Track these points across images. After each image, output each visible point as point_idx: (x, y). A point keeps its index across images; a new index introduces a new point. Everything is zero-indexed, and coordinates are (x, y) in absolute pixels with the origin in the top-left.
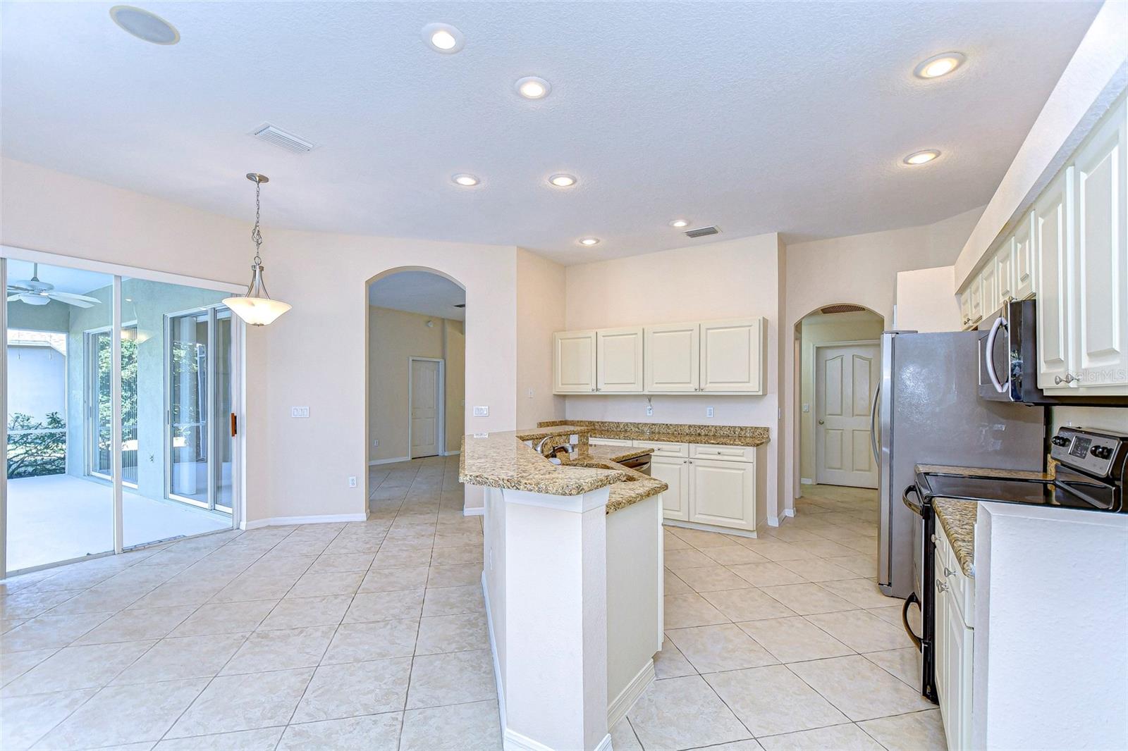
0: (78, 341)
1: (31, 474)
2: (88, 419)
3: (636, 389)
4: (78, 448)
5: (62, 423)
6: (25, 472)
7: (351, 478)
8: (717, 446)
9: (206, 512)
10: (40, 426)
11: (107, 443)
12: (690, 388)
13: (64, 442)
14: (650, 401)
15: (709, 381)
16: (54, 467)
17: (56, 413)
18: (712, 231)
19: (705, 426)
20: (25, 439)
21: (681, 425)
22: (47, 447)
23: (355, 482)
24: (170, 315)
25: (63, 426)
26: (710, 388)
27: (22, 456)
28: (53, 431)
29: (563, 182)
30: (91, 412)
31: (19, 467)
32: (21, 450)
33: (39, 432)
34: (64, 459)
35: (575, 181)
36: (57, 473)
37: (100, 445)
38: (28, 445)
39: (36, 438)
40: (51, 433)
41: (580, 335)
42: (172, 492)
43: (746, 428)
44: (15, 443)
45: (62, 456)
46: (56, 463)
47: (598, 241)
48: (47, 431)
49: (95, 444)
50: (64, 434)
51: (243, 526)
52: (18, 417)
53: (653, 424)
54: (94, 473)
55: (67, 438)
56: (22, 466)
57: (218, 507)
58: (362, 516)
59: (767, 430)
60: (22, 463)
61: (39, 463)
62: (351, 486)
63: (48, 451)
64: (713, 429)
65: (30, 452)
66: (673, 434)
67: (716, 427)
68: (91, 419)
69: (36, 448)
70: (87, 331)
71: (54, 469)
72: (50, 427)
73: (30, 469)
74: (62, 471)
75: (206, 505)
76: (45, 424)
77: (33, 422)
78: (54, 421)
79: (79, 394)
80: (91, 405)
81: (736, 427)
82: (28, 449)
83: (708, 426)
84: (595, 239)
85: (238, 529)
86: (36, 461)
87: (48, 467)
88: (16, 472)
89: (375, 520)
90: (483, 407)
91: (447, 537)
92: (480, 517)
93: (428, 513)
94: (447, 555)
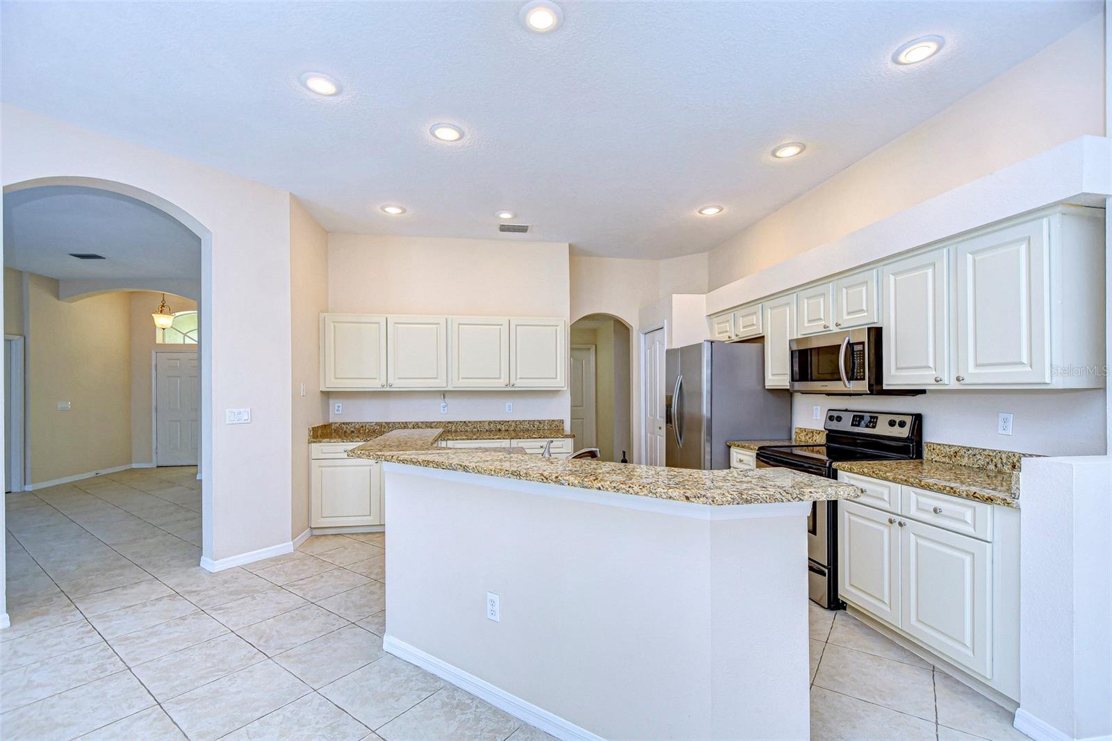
3: (440, 384)
8: (539, 439)
12: (500, 384)
14: (444, 398)
15: (518, 377)
18: (523, 229)
19: (506, 422)
21: (480, 422)
26: (521, 384)
29: (447, 134)
35: (462, 136)
41: (363, 320)
43: (544, 421)
47: (404, 211)
53: (449, 422)
59: (562, 422)
64: (513, 424)
66: (472, 431)
67: (516, 421)
81: (535, 421)
83: (508, 422)
84: (401, 208)
89: (35, 620)
90: (242, 410)
91: (231, 608)
92: (243, 568)
93: (136, 583)
94: (274, 633)
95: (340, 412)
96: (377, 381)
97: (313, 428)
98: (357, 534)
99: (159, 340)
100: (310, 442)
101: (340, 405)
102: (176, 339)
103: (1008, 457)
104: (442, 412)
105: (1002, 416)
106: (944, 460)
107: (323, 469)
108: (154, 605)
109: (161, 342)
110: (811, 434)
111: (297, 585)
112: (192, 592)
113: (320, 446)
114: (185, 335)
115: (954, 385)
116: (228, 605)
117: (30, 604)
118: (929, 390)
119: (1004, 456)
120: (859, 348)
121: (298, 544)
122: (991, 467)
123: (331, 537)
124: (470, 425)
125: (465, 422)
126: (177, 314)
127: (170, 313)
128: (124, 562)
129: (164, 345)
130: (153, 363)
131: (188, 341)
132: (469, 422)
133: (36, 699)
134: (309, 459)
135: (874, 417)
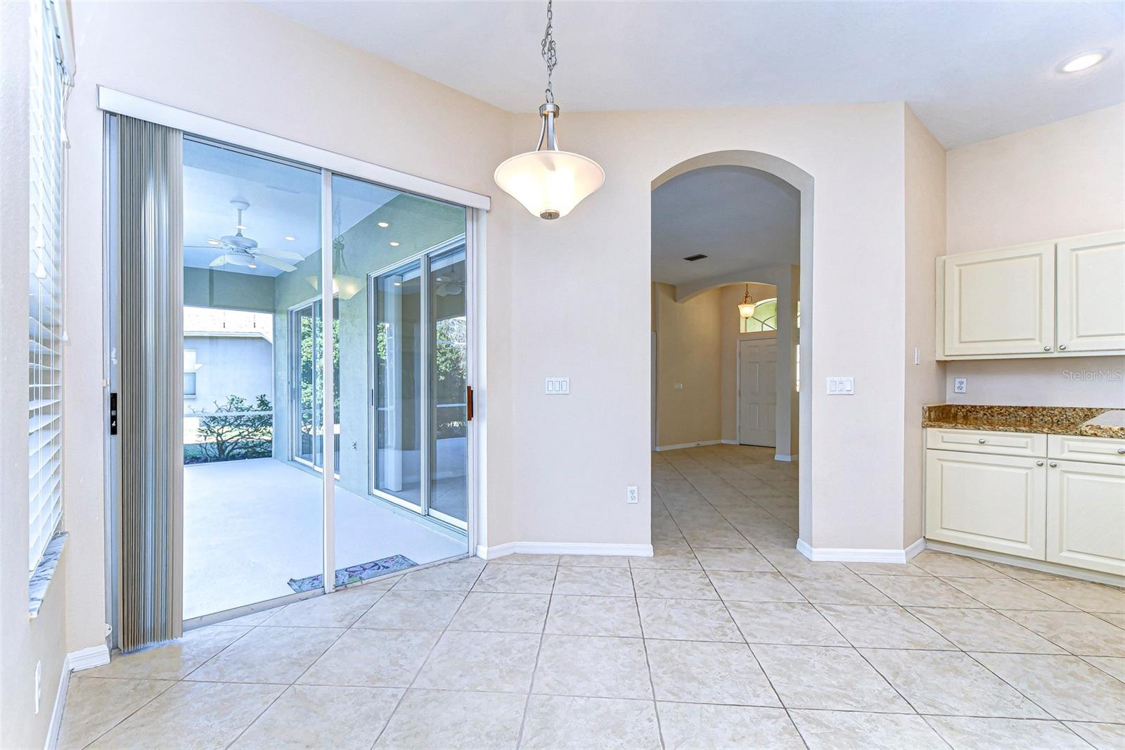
0: (283, 320)
1: (244, 457)
2: (292, 401)
4: (283, 433)
5: (270, 405)
6: (238, 454)
7: (630, 488)
9: (419, 518)
10: (251, 409)
11: (309, 426)
13: (271, 425)
16: (263, 450)
17: (265, 395)
20: (239, 422)
22: (256, 430)
23: (636, 495)
24: (374, 275)
25: (270, 409)
27: (236, 439)
28: (262, 413)
30: (295, 394)
31: (233, 449)
32: (236, 432)
33: (250, 414)
34: (270, 442)
36: (266, 457)
37: (303, 429)
38: (241, 427)
39: (247, 421)
40: (260, 415)
41: (1009, 253)
42: (377, 487)
44: (230, 425)
45: (270, 439)
46: (265, 445)
48: (257, 413)
49: (299, 427)
50: (271, 417)
51: (483, 552)
52: (233, 400)
54: (297, 459)
55: (273, 421)
56: (236, 448)
57: (433, 512)
58: (646, 550)
60: (236, 444)
61: (250, 445)
62: (629, 501)
63: (258, 433)
65: (243, 434)
68: (294, 401)
69: (248, 430)
70: (290, 308)
71: (264, 452)
72: (259, 409)
73: (243, 451)
74: (267, 454)
75: (418, 509)
76: (255, 407)
77: (246, 405)
78: (263, 403)
79: (284, 375)
80: (294, 387)
82: (241, 431)
85: (475, 555)
86: (247, 444)
87: (258, 449)
88: (231, 454)
89: (668, 557)
90: (844, 379)
91: (844, 613)
92: (845, 565)
93: (739, 549)
94: (914, 675)
95: (964, 390)
96: (1037, 343)
97: (929, 407)
98: (1002, 565)
99: (742, 330)
100: (925, 426)
101: (964, 380)
102: (754, 327)
107: (945, 464)
108: (759, 578)
109: (744, 332)
111: (928, 614)
112: (795, 576)
113: (941, 432)
114: (763, 323)
116: (839, 608)
117: (664, 542)
121: (911, 556)
123: (956, 558)
126: (758, 303)
127: (753, 302)
128: (726, 524)
129: (746, 334)
130: (738, 351)
131: (766, 328)
133: (675, 636)
134: (924, 448)
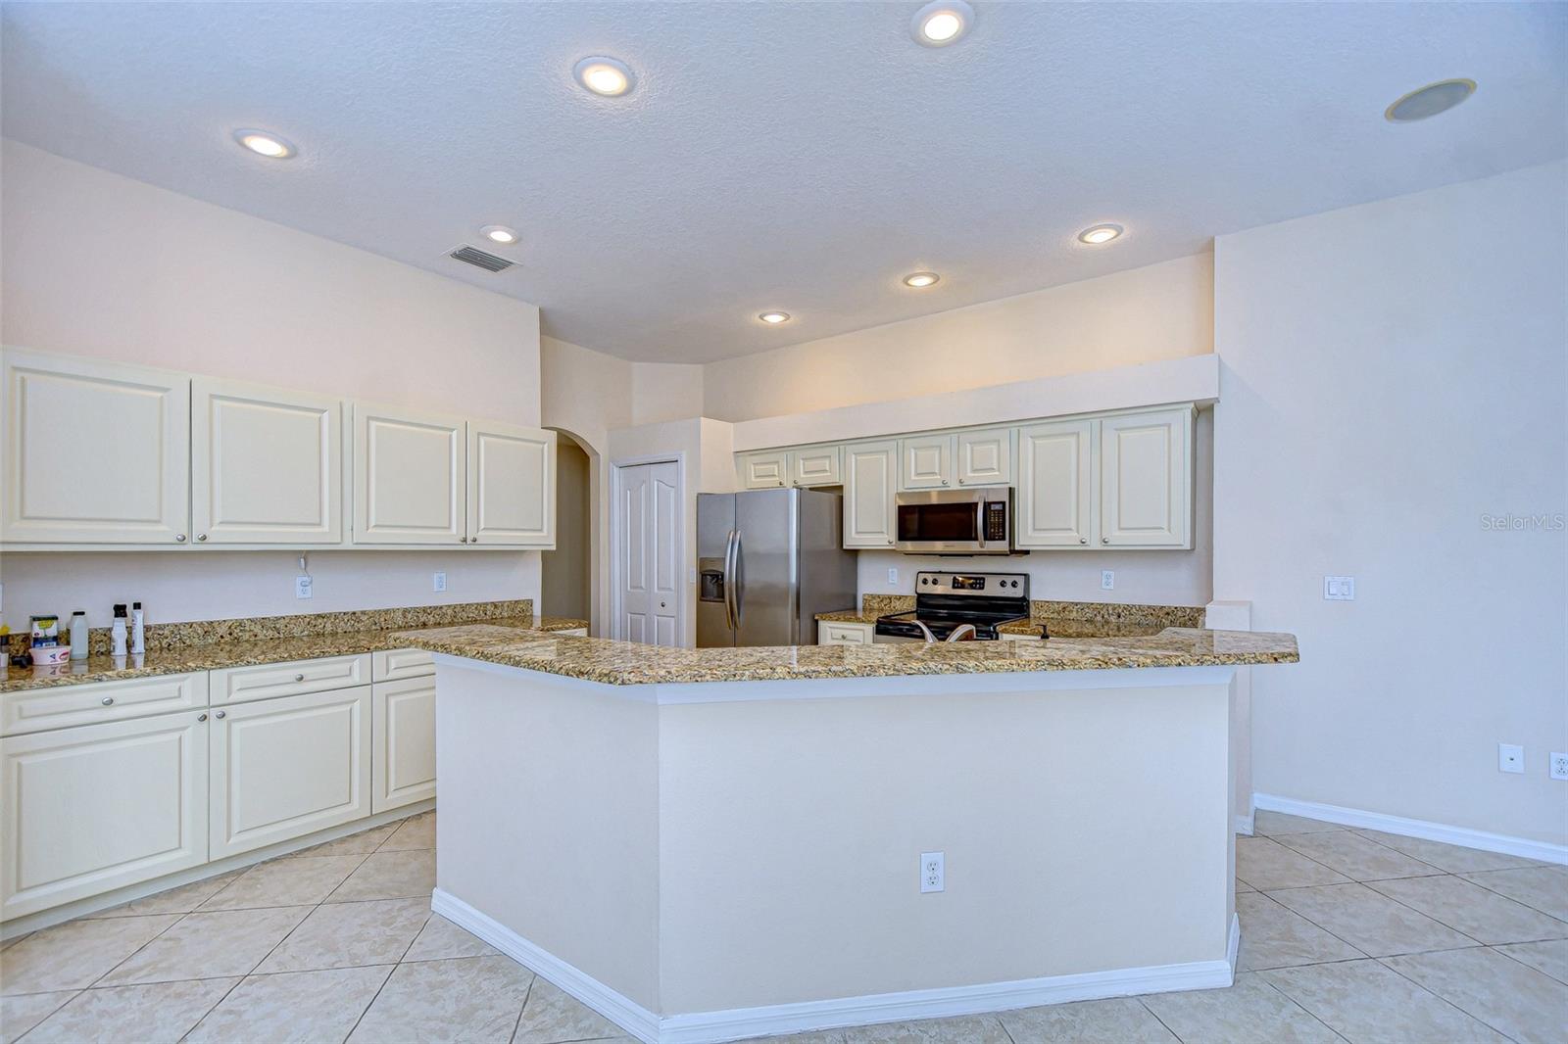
12: (450, 537)
21: (387, 612)
43: (503, 604)
53: (319, 616)
59: (530, 603)
83: (441, 608)
103: (1114, 609)
104: (299, 594)
105: (1105, 573)
106: (1052, 616)
110: (888, 600)
115: (1099, 547)
118: (1033, 551)
119: (1110, 608)
120: (999, 507)
122: (1099, 618)
124: (364, 618)
125: (354, 613)
132: (364, 613)
135: (980, 579)
